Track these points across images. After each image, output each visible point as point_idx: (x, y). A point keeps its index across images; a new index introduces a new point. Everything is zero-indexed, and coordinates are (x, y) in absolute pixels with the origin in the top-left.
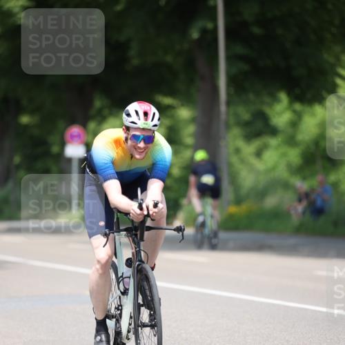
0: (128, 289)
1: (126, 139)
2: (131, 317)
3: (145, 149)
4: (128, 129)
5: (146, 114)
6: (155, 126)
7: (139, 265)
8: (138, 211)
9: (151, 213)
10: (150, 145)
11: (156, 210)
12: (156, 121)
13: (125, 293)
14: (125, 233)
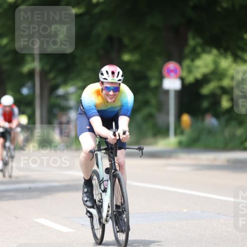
0: (107, 189)
1: (102, 90)
2: (109, 207)
3: (114, 95)
4: (102, 83)
5: (113, 73)
6: (120, 80)
7: (114, 172)
8: (113, 137)
9: (121, 138)
10: (117, 93)
11: (124, 136)
12: (120, 77)
13: (105, 191)
14: (104, 151)
